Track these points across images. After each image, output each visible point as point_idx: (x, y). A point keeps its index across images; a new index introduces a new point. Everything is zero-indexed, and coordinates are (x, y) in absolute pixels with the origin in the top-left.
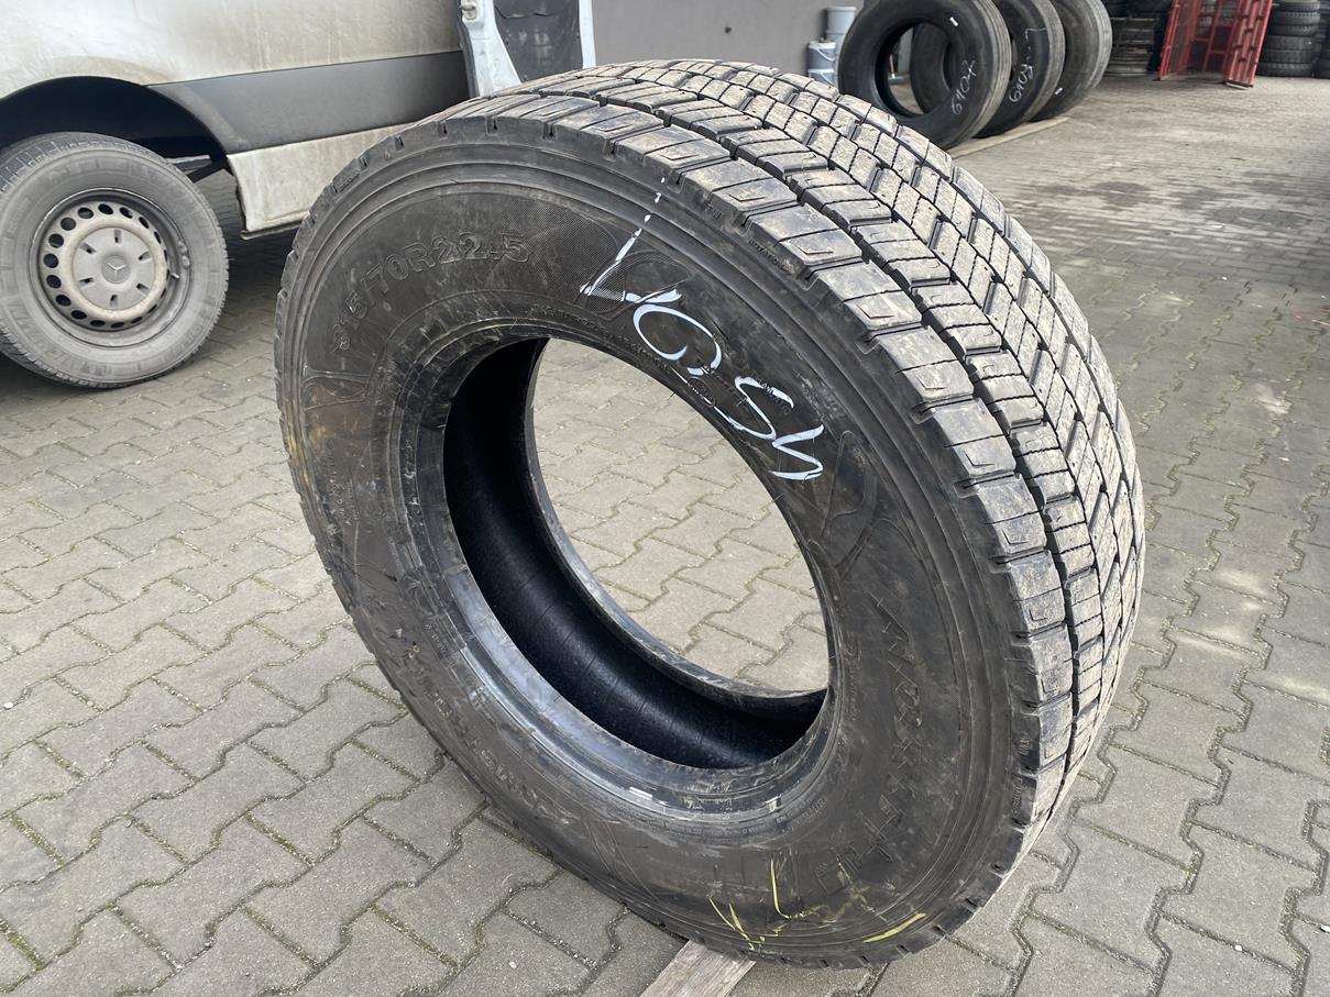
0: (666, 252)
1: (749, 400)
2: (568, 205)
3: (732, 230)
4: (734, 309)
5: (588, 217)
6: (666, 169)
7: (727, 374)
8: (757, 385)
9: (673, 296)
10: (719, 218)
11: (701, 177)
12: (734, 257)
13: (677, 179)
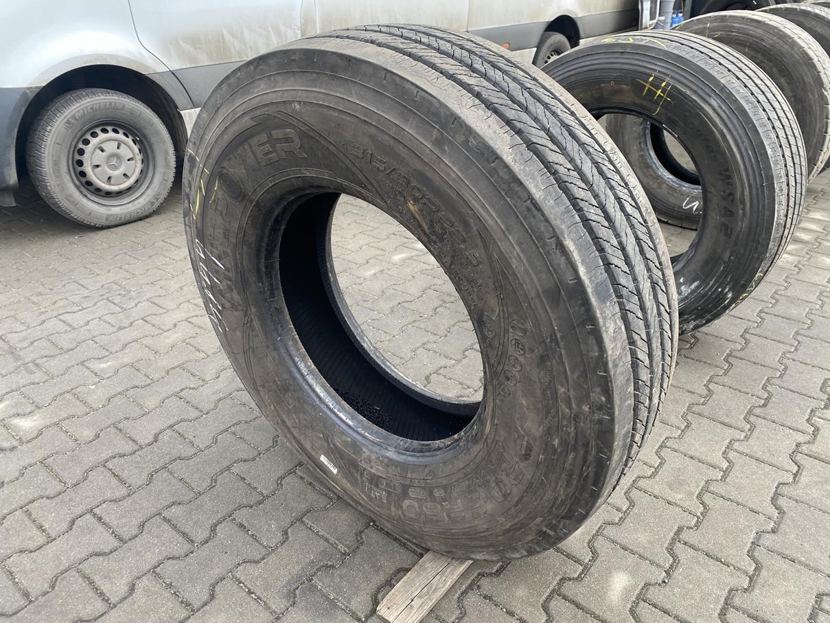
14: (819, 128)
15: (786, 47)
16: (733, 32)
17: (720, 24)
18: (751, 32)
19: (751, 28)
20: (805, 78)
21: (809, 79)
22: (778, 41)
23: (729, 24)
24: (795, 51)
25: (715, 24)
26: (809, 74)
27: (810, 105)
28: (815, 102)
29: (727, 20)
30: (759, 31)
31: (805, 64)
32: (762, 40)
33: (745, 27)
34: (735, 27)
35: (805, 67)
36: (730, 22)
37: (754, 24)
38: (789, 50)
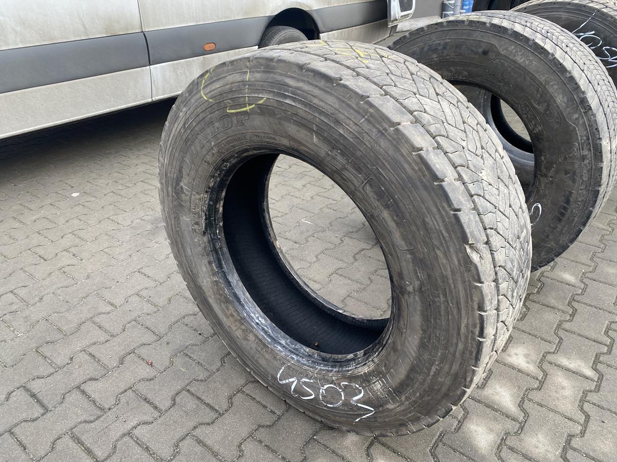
0: (594, 24)
1: (606, 52)
2: (571, 17)
3: (609, 19)
4: (607, 33)
5: (575, 19)
6: (596, 9)
7: (602, 46)
8: (608, 48)
9: (593, 32)
10: (607, 17)
11: (603, 10)
12: (609, 24)
13: (599, 11)
14: (467, 326)
15: (383, 143)
16: (286, 97)
17: (265, 76)
18: (315, 101)
19: (317, 92)
20: (428, 220)
21: (435, 222)
22: (366, 127)
23: (279, 78)
24: (402, 155)
25: (258, 76)
26: (434, 210)
27: (444, 278)
28: (453, 273)
29: (274, 68)
30: (331, 100)
31: (426, 188)
32: (337, 122)
33: (306, 87)
34: (289, 86)
35: (425, 194)
36: (281, 75)
37: (322, 83)
38: (391, 152)
